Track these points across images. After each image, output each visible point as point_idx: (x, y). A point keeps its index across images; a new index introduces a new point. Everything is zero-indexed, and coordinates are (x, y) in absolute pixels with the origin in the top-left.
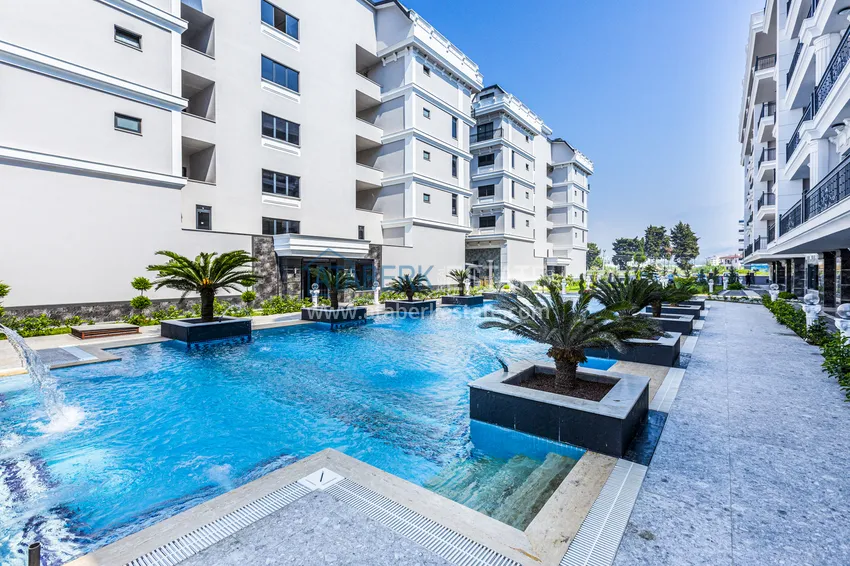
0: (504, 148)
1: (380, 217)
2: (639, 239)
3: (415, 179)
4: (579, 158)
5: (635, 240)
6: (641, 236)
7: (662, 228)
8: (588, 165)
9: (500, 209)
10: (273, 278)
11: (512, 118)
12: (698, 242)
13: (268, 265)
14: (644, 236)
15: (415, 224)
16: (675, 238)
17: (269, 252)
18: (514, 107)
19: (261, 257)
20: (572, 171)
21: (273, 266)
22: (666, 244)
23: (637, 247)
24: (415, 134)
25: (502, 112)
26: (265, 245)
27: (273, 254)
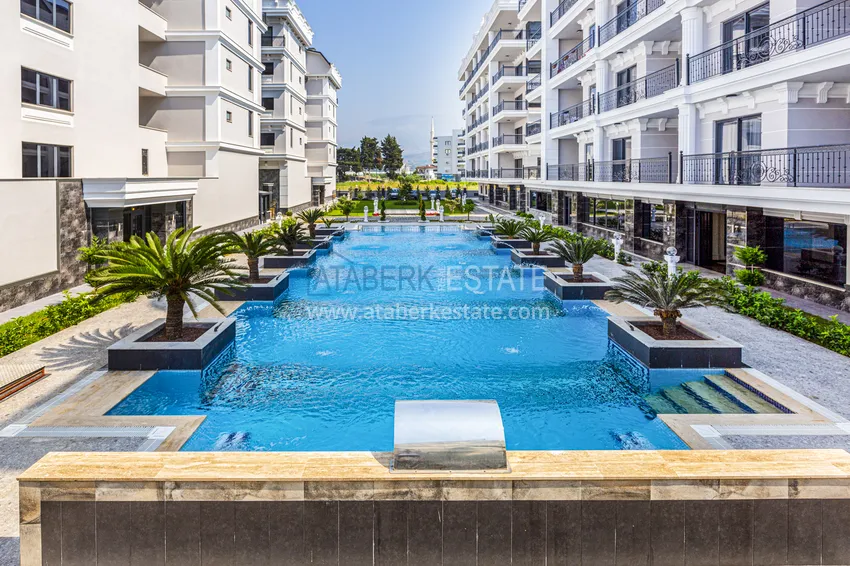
0: (284, 59)
1: (164, 136)
2: (356, 149)
3: (222, 95)
4: (334, 73)
5: (353, 150)
6: (358, 146)
7: (375, 139)
8: (338, 79)
9: (281, 126)
10: (82, 241)
11: (291, 27)
12: (402, 154)
13: (76, 222)
14: (359, 146)
15: (221, 149)
16: (385, 149)
17: (78, 203)
18: (296, 16)
19: (69, 212)
20: (326, 84)
21: (82, 222)
22: (378, 155)
23: (355, 157)
24: (221, 39)
25: (284, 18)
26: (72, 193)
27: (82, 204)
